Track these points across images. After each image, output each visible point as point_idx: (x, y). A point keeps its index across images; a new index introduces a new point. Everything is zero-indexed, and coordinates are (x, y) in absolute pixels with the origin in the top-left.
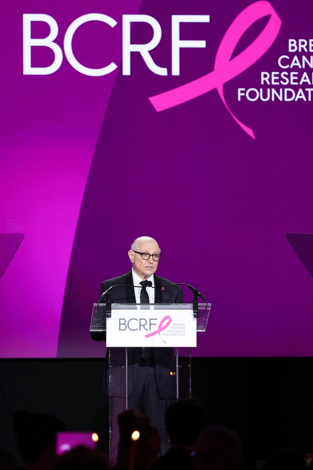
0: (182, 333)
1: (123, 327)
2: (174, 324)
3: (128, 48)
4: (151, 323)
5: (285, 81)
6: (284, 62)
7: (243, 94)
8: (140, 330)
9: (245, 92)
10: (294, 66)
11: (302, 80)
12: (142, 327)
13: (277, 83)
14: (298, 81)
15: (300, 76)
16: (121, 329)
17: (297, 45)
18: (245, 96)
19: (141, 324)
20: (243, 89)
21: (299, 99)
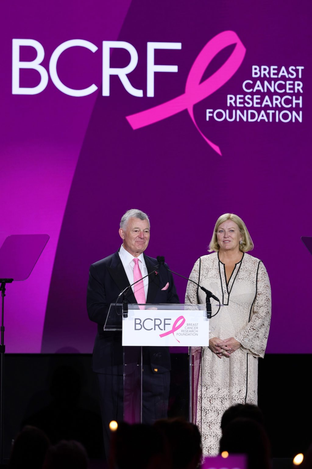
0: (195, 333)
1: (138, 327)
2: (187, 324)
3: (107, 71)
4: (166, 323)
5: (248, 103)
6: (248, 86)
7: (211, 115)
8: (155, 330)
9: (213, 113)
10: (257, 90)
11: (264, 103)
12: (157, 327)
13: (242, 105)
14: (261, 103)
15: (262, 99)
16: (136, 328)
17: (260, 71)
18: (213, 116)
19: (156, 324)
20: (211, 110)
21: (261, 120)
